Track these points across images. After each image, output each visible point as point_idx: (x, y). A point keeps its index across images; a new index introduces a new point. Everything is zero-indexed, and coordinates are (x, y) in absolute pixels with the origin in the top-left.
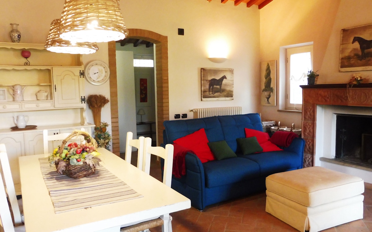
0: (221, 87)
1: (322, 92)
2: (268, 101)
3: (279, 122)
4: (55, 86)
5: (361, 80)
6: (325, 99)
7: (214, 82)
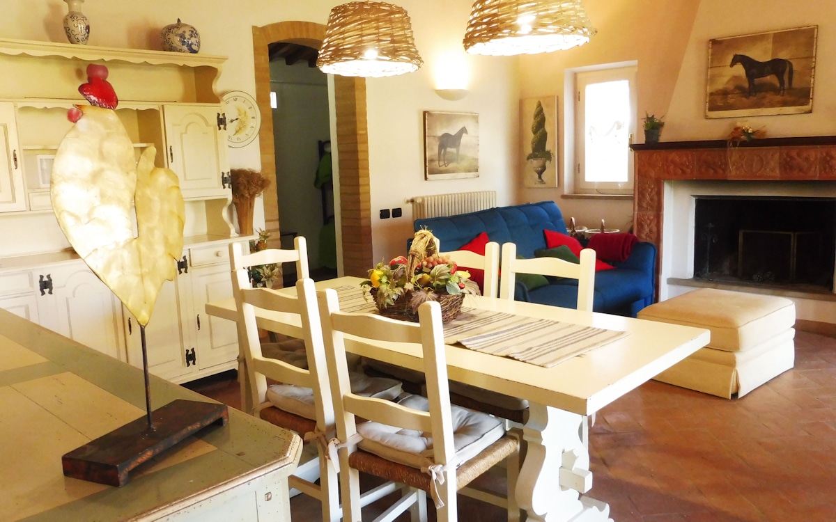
0: (458, 151)
1: (674, 156)
2: (540, 177)
3: (573, 219)
5: (754, 133)
6: (681, 170)
7: (447, 141)
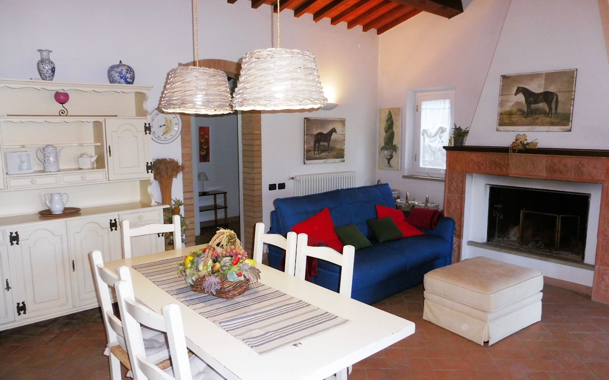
2: (389, 163)
4: (110, 148)
5: (528, 144)
6: (478, 166)
7: (320, 138)
